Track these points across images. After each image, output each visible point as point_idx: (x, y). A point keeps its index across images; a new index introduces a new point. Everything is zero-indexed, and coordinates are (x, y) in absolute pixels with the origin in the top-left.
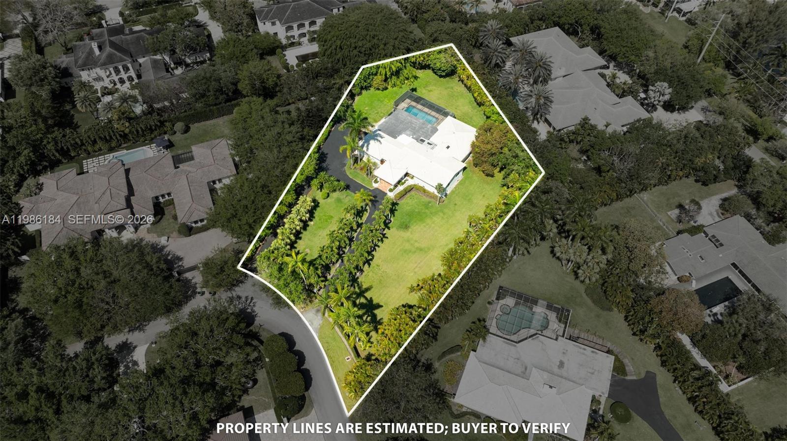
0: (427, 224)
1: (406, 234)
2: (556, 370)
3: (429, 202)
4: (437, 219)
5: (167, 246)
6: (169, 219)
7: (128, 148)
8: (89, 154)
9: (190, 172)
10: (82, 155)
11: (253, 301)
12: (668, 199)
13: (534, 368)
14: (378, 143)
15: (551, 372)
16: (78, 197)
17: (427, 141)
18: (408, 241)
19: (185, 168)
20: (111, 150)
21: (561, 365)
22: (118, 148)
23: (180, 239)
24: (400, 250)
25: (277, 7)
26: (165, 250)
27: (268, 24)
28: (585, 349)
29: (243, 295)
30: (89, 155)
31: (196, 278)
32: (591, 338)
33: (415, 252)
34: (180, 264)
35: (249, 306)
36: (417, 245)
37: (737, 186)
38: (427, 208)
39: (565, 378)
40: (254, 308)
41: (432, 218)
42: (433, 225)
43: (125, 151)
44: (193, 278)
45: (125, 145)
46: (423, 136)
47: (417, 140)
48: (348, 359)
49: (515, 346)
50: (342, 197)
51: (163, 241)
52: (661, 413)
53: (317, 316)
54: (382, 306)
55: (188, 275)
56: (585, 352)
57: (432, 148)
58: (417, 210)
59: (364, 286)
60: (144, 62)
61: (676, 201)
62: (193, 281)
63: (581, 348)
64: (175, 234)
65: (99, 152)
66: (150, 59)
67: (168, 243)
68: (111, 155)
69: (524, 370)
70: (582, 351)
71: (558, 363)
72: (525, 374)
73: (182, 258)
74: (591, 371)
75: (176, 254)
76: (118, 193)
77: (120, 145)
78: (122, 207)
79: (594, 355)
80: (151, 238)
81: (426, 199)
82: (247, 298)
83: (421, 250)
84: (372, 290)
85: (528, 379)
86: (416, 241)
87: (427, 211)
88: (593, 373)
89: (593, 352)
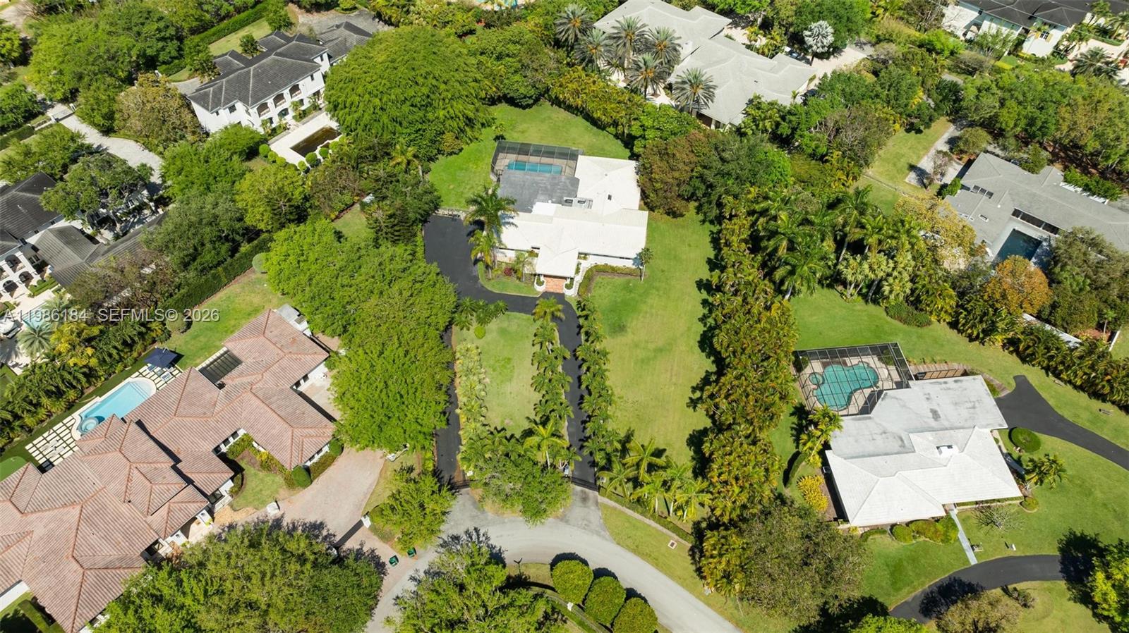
0: (646, 312)
1: (628, 338)
2: (933, 423)
3: (629, 282)
4: (653, 300)
5: (282, 517)
6: (255, 474)
7: (100, 392)
8: (30, 431)
9: (252, 384)
10: (16, 439)
11: (481, 532)
12: (895, 165)
13: (911, 435)
14: (512, 228)
15: (932, 430)
16: (78, 508)
17: (575, 200)
18: (637, 346)
19: (238, 381)
20: (71, 407)
21: (935, 414)
22: (82, 398)
23: (298, 495)
24: (636, 364)
25: (227, 82)
26: (285, 524)
27: (224, 112)
28: (945, 383)
29: (460, 531)
30: (31, 433)
31: (366, 540)
32: (932, 367)
33: (655, 357)
34: (325, 533)
35: (480, 542)
36: (651, 346)
37: (950, 121)
38: (631, 291)
39: (951, 429)
40: (490, 542)
41: (645, 302)
42: (654, 311)
43: (98, 399)
44: (362, 545)
45: (92, 389)
46: (566, 194)
47: (560, 203)
48: (672, 545)
49: (870, 418)
50: (505, 324)
51: (272, 511)
52: (1062, 419)
53: (588, 507)
54: (664, 450)
55: (351, 544)
56: (948, 386)
57: (590, 207)
58: (619, 300)
59: (622, 434)
60: (40, 241)
61: (903, 163)
62: (365, 549)
63: (940, 383)
64: (283, 492)
65: (51, 420)
66: (50, 230)
67: (281, 513)
68: (76, 415)
69: (900, 443)
70: (944, 386)
71: (930, 415)
72: (905, 448)
73: (321, 524)
74: (970, 405)
75: (307, 521)
76: (156, 469)
77: (83, 393)
78: (178, 488)
79: (959, 384)
80: (245, 517)
81: (620, 280)
82: (467, 532)
83: (659, 350)
84: (636, 434)
85: (914, 452)
86: (647, 342)
87: (633, 295)
88: (974, 407)
89: (956, 381)
